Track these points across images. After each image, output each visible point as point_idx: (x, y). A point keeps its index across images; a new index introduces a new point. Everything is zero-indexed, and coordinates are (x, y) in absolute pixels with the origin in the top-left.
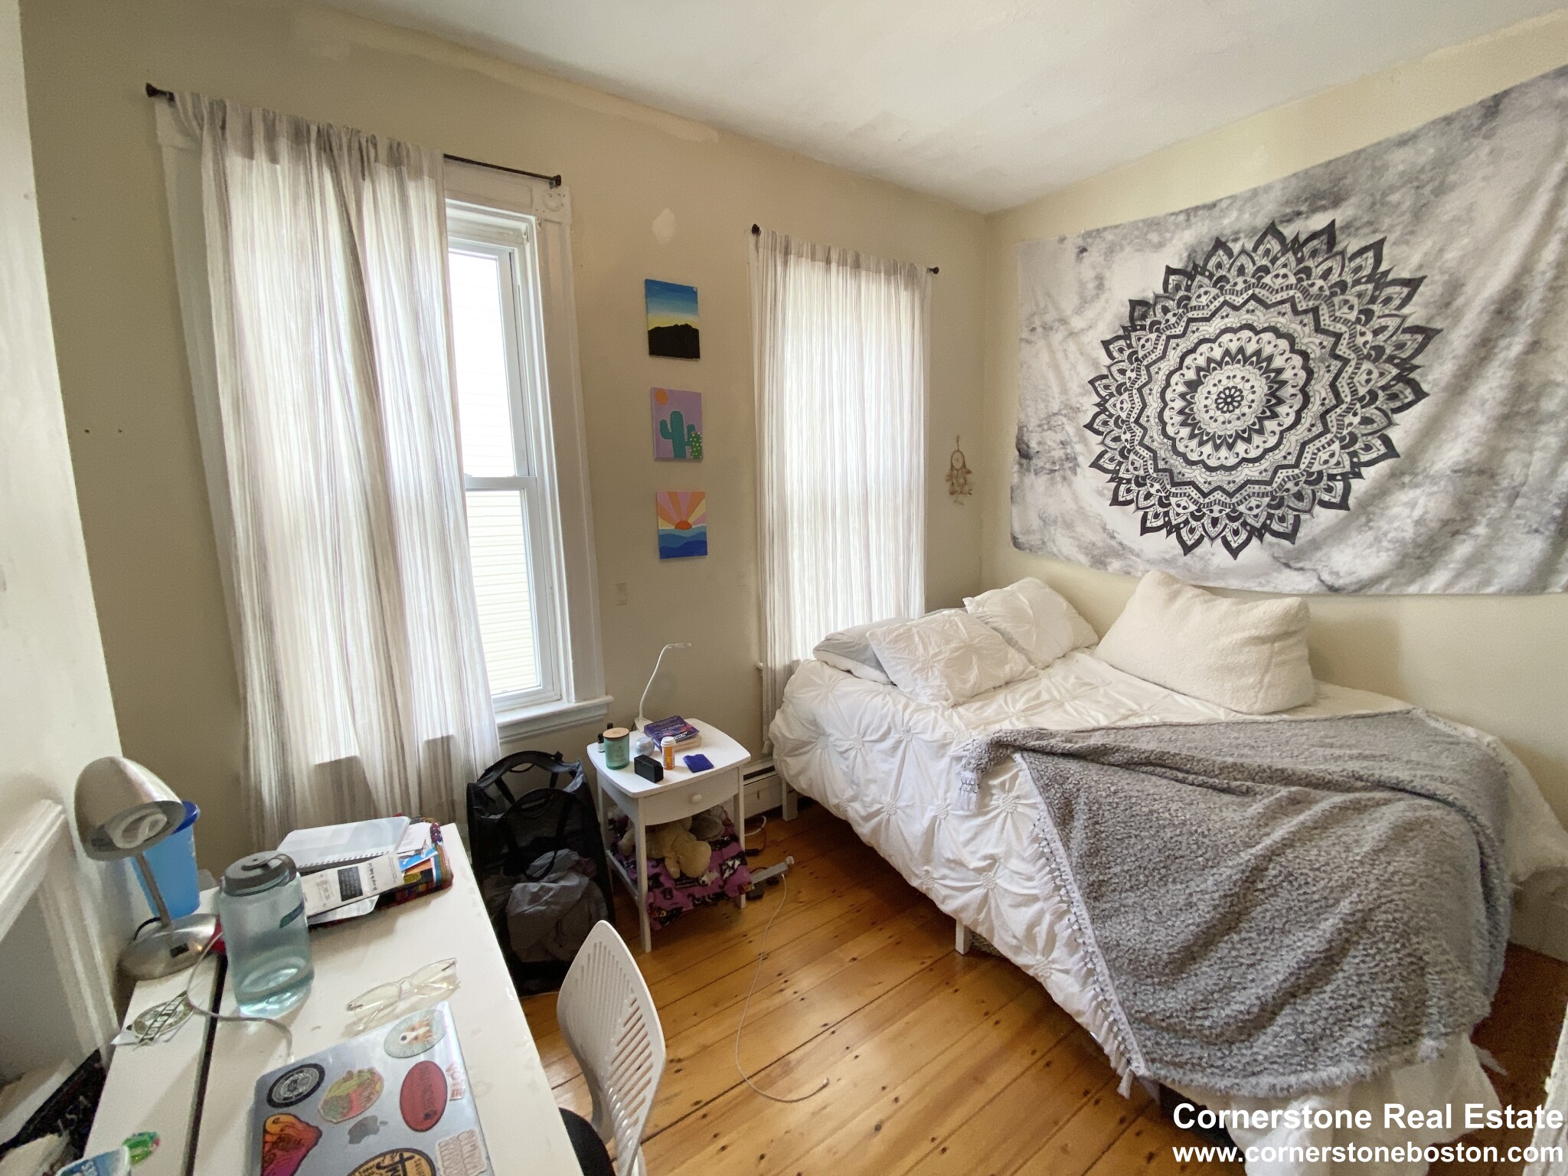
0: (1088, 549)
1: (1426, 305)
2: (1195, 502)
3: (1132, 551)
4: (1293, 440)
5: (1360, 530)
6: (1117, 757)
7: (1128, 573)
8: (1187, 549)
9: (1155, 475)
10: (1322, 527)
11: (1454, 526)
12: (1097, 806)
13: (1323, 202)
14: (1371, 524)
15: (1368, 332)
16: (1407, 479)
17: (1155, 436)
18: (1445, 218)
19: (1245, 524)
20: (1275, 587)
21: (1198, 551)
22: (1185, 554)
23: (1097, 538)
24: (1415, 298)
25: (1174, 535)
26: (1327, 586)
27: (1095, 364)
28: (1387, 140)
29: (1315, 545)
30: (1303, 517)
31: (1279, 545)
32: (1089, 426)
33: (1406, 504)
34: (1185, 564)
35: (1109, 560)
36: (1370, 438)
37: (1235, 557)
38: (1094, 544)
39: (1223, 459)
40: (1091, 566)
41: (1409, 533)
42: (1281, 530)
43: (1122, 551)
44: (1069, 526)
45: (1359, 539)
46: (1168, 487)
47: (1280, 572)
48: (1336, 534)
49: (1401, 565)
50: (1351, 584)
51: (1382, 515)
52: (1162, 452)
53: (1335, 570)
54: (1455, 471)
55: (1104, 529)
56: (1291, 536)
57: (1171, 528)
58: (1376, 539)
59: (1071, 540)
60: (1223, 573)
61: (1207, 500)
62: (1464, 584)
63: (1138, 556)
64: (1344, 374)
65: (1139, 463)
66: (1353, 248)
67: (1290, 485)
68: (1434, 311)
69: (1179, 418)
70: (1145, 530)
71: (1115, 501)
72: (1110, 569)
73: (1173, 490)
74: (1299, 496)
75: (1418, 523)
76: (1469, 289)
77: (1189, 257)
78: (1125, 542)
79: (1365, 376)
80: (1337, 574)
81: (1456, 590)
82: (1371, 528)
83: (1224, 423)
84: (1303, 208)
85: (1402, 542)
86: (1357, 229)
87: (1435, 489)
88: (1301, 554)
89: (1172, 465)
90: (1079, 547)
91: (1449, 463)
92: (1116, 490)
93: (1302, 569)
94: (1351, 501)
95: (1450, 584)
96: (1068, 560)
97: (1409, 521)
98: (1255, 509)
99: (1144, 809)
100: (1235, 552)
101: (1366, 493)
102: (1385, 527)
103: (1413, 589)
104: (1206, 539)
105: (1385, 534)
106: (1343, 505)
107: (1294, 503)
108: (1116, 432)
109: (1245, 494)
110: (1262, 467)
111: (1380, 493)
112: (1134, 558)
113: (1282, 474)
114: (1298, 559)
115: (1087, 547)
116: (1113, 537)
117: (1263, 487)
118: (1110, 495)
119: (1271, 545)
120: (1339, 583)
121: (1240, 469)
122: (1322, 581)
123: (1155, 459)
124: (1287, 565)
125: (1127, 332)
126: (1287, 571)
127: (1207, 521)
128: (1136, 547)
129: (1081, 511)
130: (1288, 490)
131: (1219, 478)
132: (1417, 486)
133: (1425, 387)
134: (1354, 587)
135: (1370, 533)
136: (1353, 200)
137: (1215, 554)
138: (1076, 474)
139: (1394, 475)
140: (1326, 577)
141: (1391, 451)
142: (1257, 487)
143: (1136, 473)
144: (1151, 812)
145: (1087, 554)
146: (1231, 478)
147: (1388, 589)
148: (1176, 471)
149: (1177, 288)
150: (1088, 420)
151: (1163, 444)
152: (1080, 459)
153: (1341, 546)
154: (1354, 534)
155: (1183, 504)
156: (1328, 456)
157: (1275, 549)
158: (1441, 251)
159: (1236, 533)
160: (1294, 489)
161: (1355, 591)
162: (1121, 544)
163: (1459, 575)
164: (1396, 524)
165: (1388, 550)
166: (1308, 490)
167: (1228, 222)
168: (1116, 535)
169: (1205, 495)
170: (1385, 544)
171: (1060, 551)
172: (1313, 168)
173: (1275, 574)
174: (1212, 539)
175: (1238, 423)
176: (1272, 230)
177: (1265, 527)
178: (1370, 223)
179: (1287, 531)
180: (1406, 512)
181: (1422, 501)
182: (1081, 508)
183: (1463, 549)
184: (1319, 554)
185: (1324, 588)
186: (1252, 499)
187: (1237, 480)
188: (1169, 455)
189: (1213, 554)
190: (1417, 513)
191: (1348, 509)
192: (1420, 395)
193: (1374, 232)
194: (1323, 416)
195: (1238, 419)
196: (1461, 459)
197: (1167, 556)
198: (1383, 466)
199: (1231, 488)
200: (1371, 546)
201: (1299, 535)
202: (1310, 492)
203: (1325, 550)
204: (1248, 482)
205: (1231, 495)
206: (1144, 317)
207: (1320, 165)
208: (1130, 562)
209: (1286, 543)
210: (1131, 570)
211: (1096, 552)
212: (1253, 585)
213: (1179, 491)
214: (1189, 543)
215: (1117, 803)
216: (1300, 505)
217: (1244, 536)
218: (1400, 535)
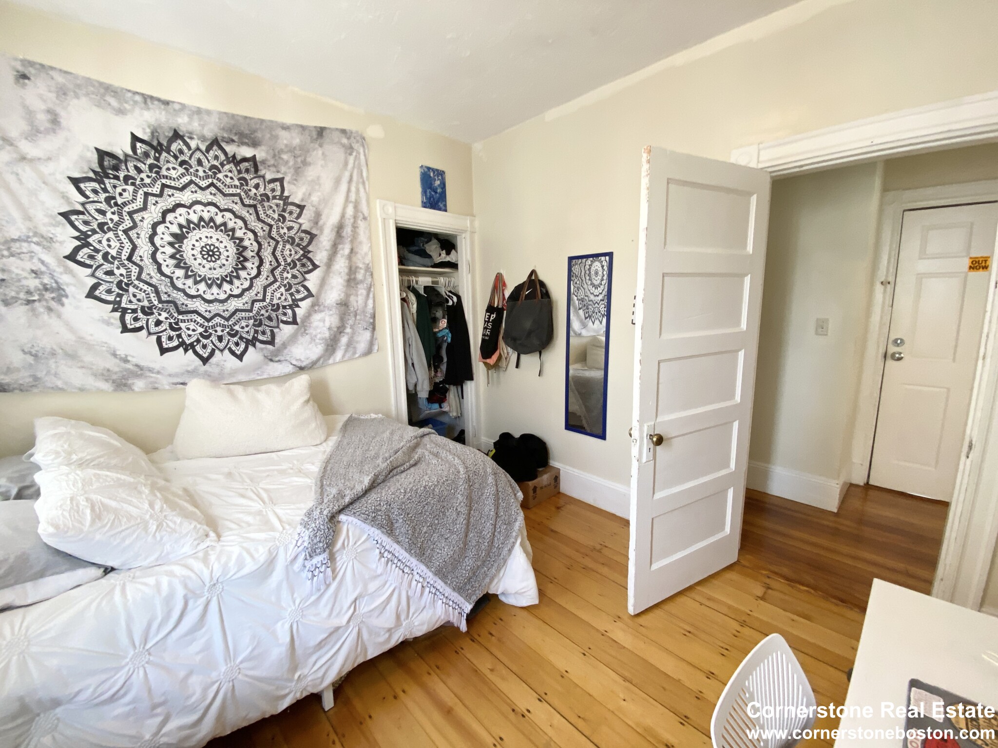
0: (105, 375)
1: (309, 221)
2: (202, 326)
3: (151, 370)
4: (260, 283)
5: (302, 336)
6: (381, 478)
7: (156, 389)
8: (205, 361)
9: (160, 306)
10: (288, 335)
11: (340, 330)
12: (403, 505)
13: (247, 141)
14: (307, 332)
15: (285, 228)
16: (316, 308)
17: (152, 274)
18: (309, 179)
19: (241, 338)
20: (269, 375)
21: (213, 360)
22: (204, 364)
23: (112, 364)
24: (303, 216)
25: (191, 351)
26: (298, 367)
27: (66, 198)
28: (276, 122)
29: (284, 346)
30: (276, 330)
31: (266, 348)
32: (72, 257)
33: (320, 320)
34: (206, 372)
35: (130, 382)
36: (297, 286)
37: (241, 360)
38: (108, 370)
39: (215, 294)
40: (115, 390)
41: (327, 334)
42: (265, 339)
43: (140, 371)
44: (72, 356)
45: (303, 340)
46: (176, 315)
47: (267, 364)
48: (293, 338)
49: (326, 350)
50: (309, 364)
51: (310, 327)
52: (163, 287)
53: (298, 358)
54: (337, 304)
55: (115, 355)
56: (272, 342)
57: (187, 347)
58: (311, 338)
59: (84, 370)
60: (233, 373)
61: (210, 324)
62: (348, 355)
63: (158, 373)
64: (278, 249)
65: (141, 295)
66: (269, 176)
67: (263, 312)
68: (312, 225)
69: (173, 262)
70: (163, 351)
71: (125, 329)
72: (136, 389)
73: (180, 317)
74: (270, 318)
75: (330, 329)
76: (323, 217)
77: (152, 133)
78: (142, 363)
79: (289, 253)
80: (300, 360)
81: (345, 359)
82: (307, 334)
83: (210, 269)
84: (235, 138)
85: (325, 339)
86: (269, 166)
87: (331, 312)
88: (278, 352)
89: (174, 298)
90: (95, 375)
91: (334, 300)
92: (122, 320)
93: (279, 361)
94: (299, 320)
95: (344, 356)
96: (82, 390)
97: (325, 329)
98: (245, 328)
99: (422, 489)
100: (240, 357)
101: (304, 315)
102: (314, 333)
103: (331, 361)
104: (217, 351)
105: (316, 336)
106: (294, 322)
107: (267, 322)
108: (107, 267)
109: (237, 318)
110: (244, 301)
111: (308, 316)
112: (154, 375)
113: (257, 305)
114: (276, 356)
115: (103, 375)
116: (126, 361)
117: (247, 313)
118: (118, 323)
119: (262, 349)
120: (303, 365)
121: (229, 301)
122: (294, 365)
123: (157, 292)
124: (271, 360)
125: (100, 176)
126: (271, 363)
127: (214, 338)
128: (156, 366)
129: (81, 340)
130: (263, 315)
131: (215, 308)
132: (321, 311)
133: (317, 263)
134: (310, 366)
135: (307, 336)
136: (263, 148)
137: (224, 360)
138: (63, 305)
139: (313, 305)
140: (294, 362)
141: (310, 295)
142: (243, 313)
143: (141, 304)
144: (425, 487)
145: (107, 380)
146: (224, 308)
147: (322, 364)
148: (179, 303)
149: (146, 155)
150: (68, 251)
151: (162, 280)
152: (69, 290)
153: (296, 345)
154: (300, 337)
155: (192, 327)
156: (279, 295)
157: (265, 351)
158: (310, 194)
159: (237, 344)
160: (266, 315)
161: (311, 367)
162: (137, 366)
163: (346, 351)
164: (319, 331)
165: (321, 344)
166: (274, 315)
167: (182, 122)
168: (129, 358)
169: (208, 320)
170: (317, 341)
171: (66, 383)
172: (238, 115)
173: (265, 367)
174: (222, 351)
175: (221, 270)
176: (215, 142)
177: (255, 339)
178: (274, 165)
179: (268, 340)
180: (321, 324)
181: (327, 319)
182: (82, 338)
183: (344, 340)
184: (286, 351)
185: (298, 369)
186: (242, 321)
187: (229, 309)
188: (170, 290)
189: (225, 361)
190: (327, 324)
191: (297, 324)
192: (316, 267)
193: (278, 172)
194: (272, 271)
195: (221, 267)
196: (338, 298)
197: (189, 369)
198: (308, 301)
199: (227, 315)
200: (311, 343)
201: (276, 341)
202: (275, 315)
203: (289, 347)
204: (237, 311)
205: (227, 319)
206: (116, 168)
207: (241, 116)
208: (152, 380)
209: (270, 347)
210: (156, 385)
211: (115, 377)
212: (254, 376)
213: (185, 318)
214: (205, 356)
215: (411, 496)
216: (272, 324)
217: (243, 346)
218: (323, 336)
